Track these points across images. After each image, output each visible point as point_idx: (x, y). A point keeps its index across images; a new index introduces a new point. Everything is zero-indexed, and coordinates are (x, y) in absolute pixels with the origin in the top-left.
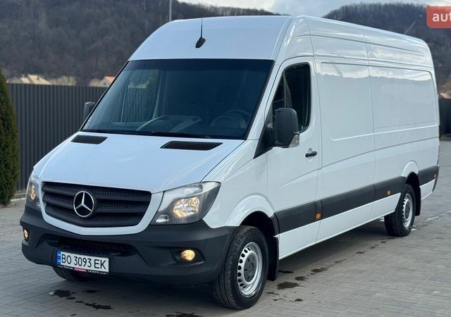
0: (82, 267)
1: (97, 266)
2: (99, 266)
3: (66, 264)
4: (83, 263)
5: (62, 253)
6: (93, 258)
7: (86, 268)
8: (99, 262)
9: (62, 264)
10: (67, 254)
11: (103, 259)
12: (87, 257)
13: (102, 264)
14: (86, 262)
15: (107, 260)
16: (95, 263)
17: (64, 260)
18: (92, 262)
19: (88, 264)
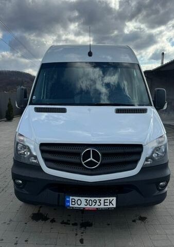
0: (92, 207)
1: (106, 204)
2: (108, 204)
3: (76, 206)
4: (94, 204)
5: (71, 198)
6: (102, 199)
7: (97, 206)
8: (108, 201)
9: (71, 206)
10: (76, 198)
11: (111, 199)
12: (97, 199)
13: (110, 202)
14: (96, 203)
15: (115, 198)
16: (105, 202)
17: (73, 203)
18: (102, 202)
19: (98, 203)
